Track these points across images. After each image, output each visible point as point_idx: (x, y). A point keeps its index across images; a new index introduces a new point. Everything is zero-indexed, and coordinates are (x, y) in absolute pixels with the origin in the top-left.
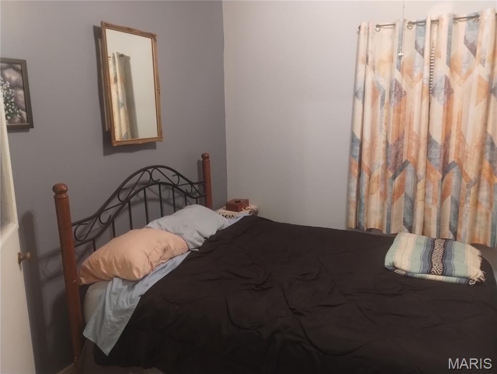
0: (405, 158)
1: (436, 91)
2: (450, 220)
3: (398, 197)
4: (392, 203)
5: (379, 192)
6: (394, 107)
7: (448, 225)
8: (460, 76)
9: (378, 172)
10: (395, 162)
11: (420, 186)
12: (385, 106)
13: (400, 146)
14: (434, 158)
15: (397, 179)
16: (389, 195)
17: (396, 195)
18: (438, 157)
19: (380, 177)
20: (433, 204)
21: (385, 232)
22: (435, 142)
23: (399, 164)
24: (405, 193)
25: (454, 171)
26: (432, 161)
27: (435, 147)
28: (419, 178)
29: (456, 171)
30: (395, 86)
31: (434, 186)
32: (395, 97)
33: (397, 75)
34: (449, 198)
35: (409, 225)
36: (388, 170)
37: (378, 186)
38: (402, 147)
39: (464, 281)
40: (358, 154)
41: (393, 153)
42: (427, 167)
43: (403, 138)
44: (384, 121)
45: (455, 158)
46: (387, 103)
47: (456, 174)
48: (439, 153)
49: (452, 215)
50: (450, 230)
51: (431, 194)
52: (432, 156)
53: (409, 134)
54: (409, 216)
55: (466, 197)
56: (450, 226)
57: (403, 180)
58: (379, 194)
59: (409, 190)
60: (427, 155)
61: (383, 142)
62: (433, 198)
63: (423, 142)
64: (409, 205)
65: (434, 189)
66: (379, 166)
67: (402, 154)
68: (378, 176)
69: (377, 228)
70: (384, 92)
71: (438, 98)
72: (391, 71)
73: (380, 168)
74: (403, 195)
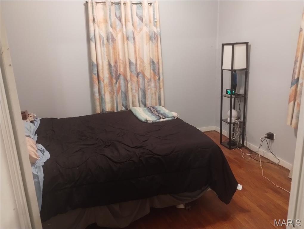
0: (119, 72)
1: (129, 38)
2: (141, 99)
3: (119, 92)
4: (117, 96)
5: (108, 92)
6: (112, 46)
7: (141, 101)
8: (137, 31)
9: (106, 81)
10: (116, 75)
11: (129, 85)
12: (105, 46)
13: (117, 66)
14: (133, 71)
15: (117, 83)
16: (115, 92)
17: (118, 92)
18: (135, 70)
19: (108, 83)
20: (136, 92)
21: (116, 111)
22: (133, 63)
23: (117, 76)
24: (121, 90)
25: (140, 76)
26: (133, 72)
27: (133, 66)
28: (128, 81)
29: (141, 76)
30: (111, 35)
31: (135, 84)
32: (111, 41)
33: (111, 30)
34: (140, 88)
35: (125, 105)
36: (113, 79)
37: (107, 89)
38: (117, 67)
39: (173, 118)
40: (97, 73)
41: (114, 70)
42: (131, 76)
43: (117, 62)
44: (105, 54)
45: (140, 70)
46: (106, 44)
47: (141, 77)
48: (135, 68)
49: (142, 96)
50: (142, 103)
51: (134, 88)
52: (132, 70)
53: (119, 60)
54: (124, 101)
55: (148, 87)
56: (142, 102)
57: (119, 83)
58: (108, 93)
59: (123, 88)
60: (130, 69)
61: (107, 65)
62: (135, 89)
63: (128, 63)
64: (123, 95)
65: (135, 85)
66: (106, 78)
67: (118, 71)
68: (107, 83)
69: (110, 110)
70: (103, 39)
71: (131, 41)
72: (106, 27)
73: (107, 79)
74: (120, 91)
